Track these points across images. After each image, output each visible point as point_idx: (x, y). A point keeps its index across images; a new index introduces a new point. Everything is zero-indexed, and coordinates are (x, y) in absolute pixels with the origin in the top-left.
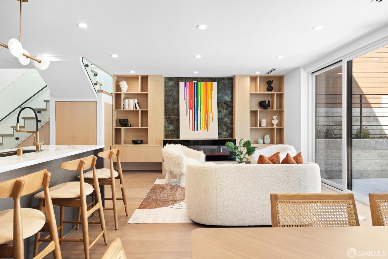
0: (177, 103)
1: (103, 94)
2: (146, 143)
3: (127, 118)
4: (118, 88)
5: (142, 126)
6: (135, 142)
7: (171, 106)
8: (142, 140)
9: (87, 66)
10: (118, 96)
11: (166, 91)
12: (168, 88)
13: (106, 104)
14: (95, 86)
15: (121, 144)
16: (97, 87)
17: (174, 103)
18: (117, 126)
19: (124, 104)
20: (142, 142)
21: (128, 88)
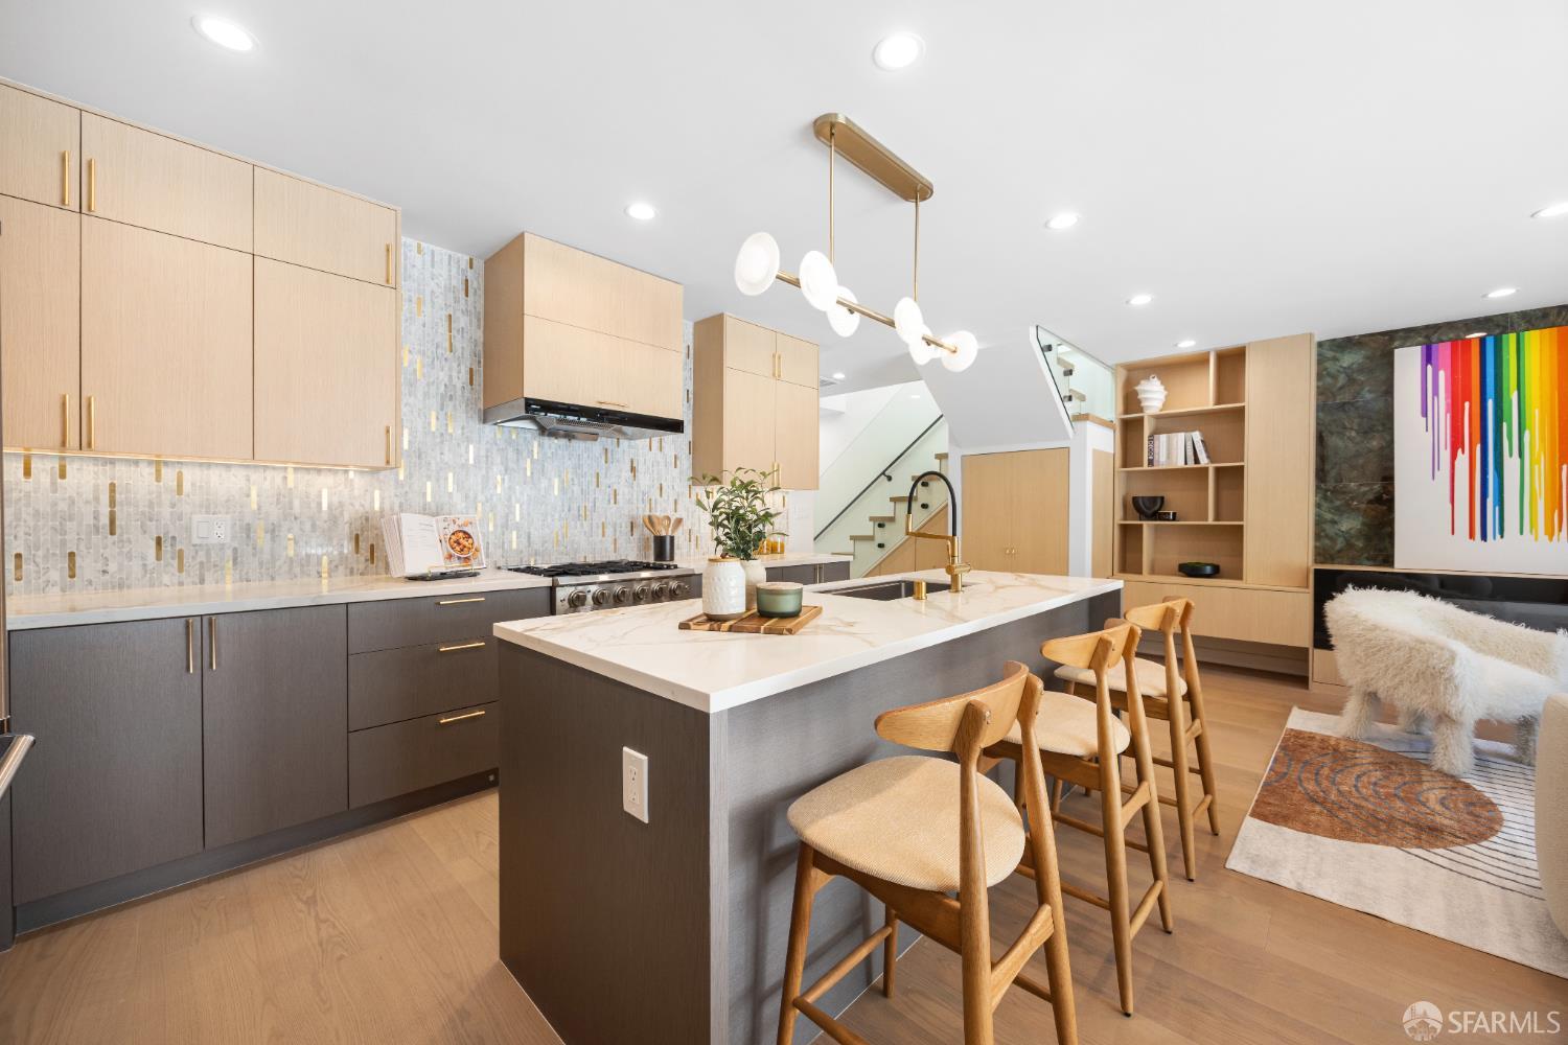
0: (1378, 431)
1: (1090, 426)
2: (1237, 574)
3: (1160, 495)
4: (1131, 401)
5: (1217, 517)
6: (1191, 571)
7: (1350, 445)
8: (1215, 563)
9: (1049, 348)
10: (1130, 428)
11: (1322, 392)
12: (1334, 377)
13: (1095, 452)
14: (1067, 404)
15: (1140, 572)
16: (1074, 407)
17: (1366, 432)
18: (1125, 519)
19: (1151, 451)
20: (1216, 572)
21: (1166, 397)
